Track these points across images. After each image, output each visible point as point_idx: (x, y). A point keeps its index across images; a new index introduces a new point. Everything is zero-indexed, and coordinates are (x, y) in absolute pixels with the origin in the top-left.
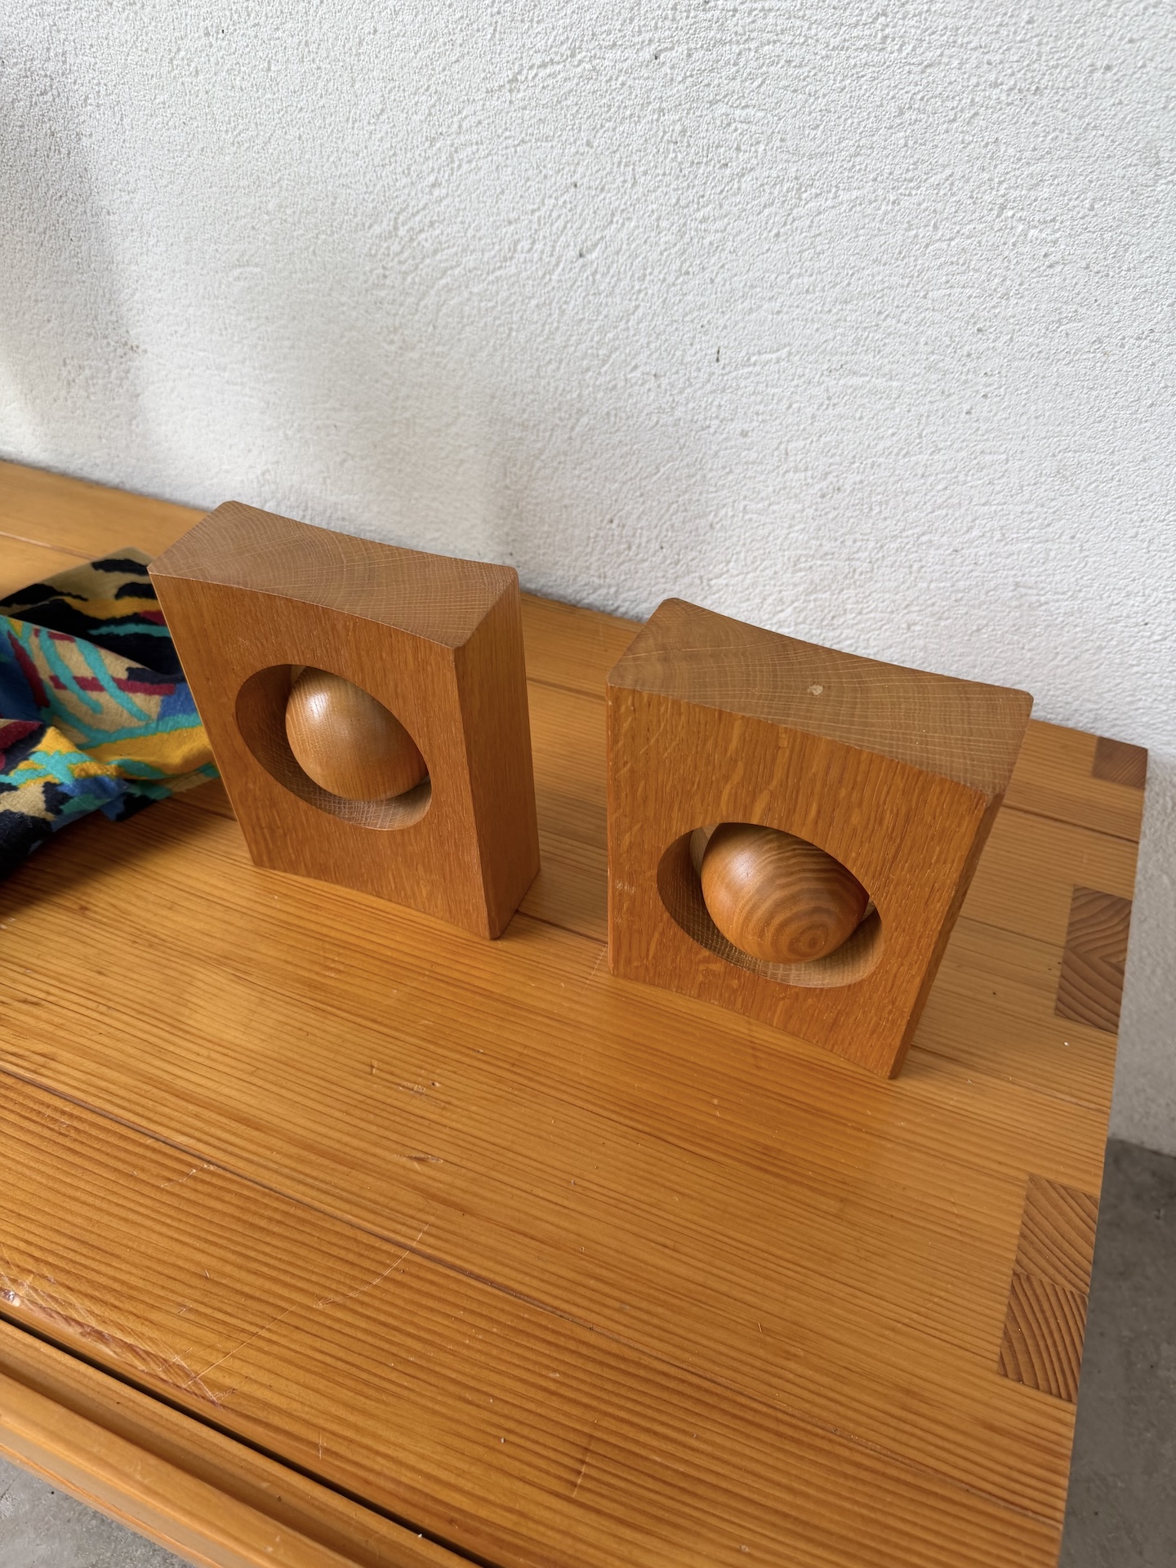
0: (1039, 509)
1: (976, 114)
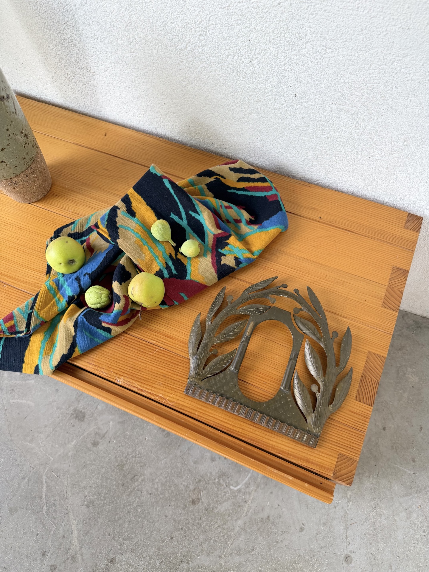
0: (397, 148)
1: (387, 33)
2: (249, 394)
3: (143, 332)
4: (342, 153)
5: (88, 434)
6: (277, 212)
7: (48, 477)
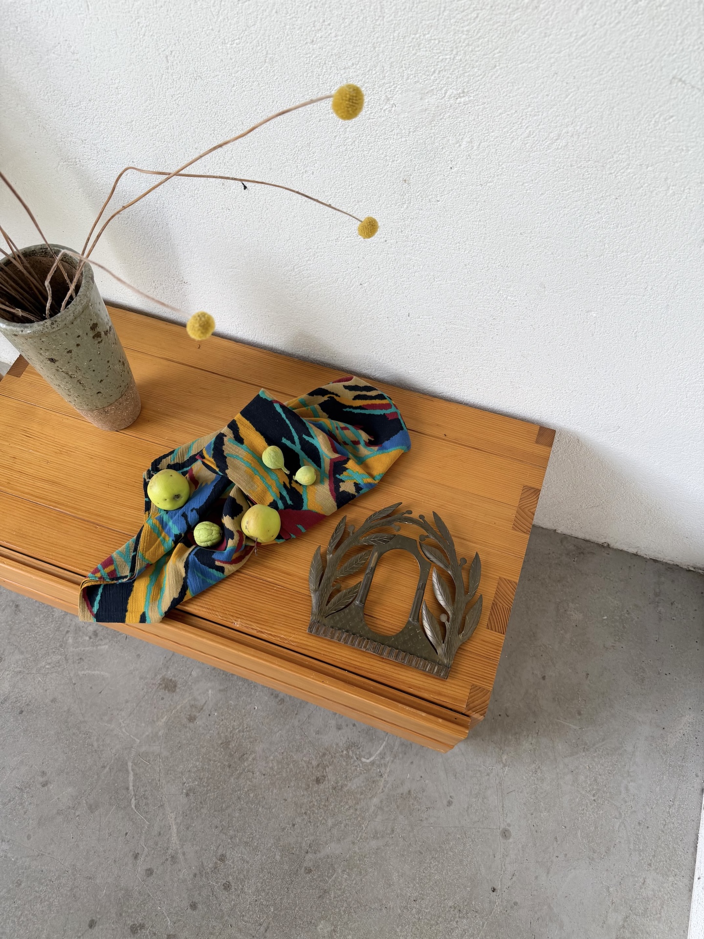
0: (517, 364)
2: (376, 628)
3: (259, 570)
4: (463, 367)
5: (181, 707)
6: (398, 431)
7: (134, 764)
